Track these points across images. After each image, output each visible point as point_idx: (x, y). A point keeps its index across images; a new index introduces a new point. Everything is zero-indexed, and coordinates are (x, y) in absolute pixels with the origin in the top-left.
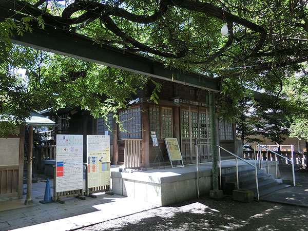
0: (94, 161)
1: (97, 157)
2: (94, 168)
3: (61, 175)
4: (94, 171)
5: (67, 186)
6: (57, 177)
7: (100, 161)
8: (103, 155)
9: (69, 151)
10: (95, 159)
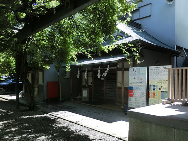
0: (154, 89)
1: (157, 86)
2: (154, 94)
3: (131, 95)
4: (154, 97)
5: (135, 104)
6: (129, 97)
7: (160, 89)
8: (162, 84)
9: (136, 79)
10: (155, 87)
